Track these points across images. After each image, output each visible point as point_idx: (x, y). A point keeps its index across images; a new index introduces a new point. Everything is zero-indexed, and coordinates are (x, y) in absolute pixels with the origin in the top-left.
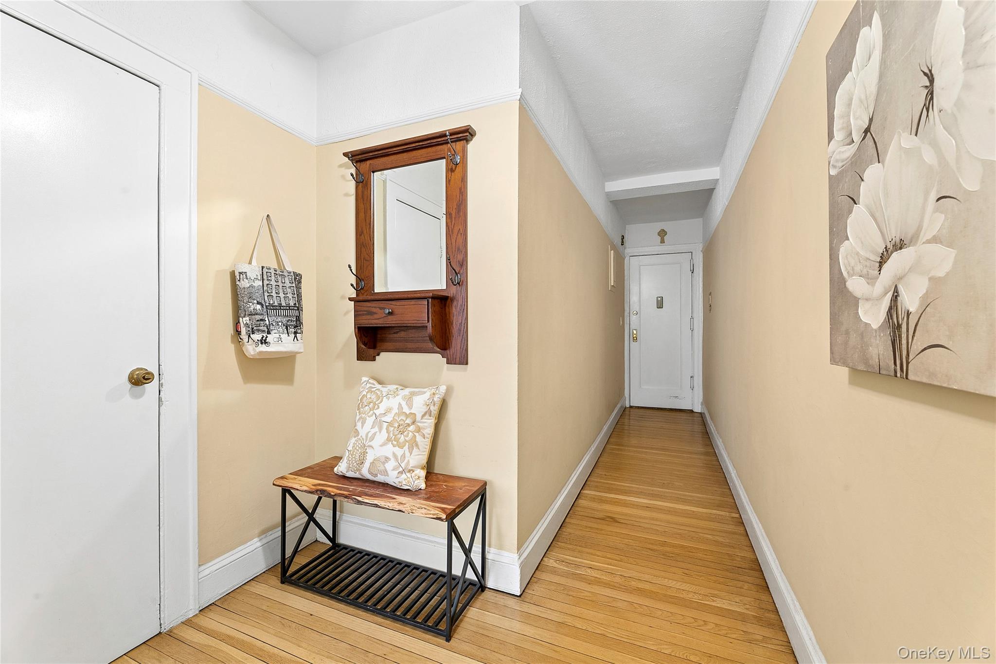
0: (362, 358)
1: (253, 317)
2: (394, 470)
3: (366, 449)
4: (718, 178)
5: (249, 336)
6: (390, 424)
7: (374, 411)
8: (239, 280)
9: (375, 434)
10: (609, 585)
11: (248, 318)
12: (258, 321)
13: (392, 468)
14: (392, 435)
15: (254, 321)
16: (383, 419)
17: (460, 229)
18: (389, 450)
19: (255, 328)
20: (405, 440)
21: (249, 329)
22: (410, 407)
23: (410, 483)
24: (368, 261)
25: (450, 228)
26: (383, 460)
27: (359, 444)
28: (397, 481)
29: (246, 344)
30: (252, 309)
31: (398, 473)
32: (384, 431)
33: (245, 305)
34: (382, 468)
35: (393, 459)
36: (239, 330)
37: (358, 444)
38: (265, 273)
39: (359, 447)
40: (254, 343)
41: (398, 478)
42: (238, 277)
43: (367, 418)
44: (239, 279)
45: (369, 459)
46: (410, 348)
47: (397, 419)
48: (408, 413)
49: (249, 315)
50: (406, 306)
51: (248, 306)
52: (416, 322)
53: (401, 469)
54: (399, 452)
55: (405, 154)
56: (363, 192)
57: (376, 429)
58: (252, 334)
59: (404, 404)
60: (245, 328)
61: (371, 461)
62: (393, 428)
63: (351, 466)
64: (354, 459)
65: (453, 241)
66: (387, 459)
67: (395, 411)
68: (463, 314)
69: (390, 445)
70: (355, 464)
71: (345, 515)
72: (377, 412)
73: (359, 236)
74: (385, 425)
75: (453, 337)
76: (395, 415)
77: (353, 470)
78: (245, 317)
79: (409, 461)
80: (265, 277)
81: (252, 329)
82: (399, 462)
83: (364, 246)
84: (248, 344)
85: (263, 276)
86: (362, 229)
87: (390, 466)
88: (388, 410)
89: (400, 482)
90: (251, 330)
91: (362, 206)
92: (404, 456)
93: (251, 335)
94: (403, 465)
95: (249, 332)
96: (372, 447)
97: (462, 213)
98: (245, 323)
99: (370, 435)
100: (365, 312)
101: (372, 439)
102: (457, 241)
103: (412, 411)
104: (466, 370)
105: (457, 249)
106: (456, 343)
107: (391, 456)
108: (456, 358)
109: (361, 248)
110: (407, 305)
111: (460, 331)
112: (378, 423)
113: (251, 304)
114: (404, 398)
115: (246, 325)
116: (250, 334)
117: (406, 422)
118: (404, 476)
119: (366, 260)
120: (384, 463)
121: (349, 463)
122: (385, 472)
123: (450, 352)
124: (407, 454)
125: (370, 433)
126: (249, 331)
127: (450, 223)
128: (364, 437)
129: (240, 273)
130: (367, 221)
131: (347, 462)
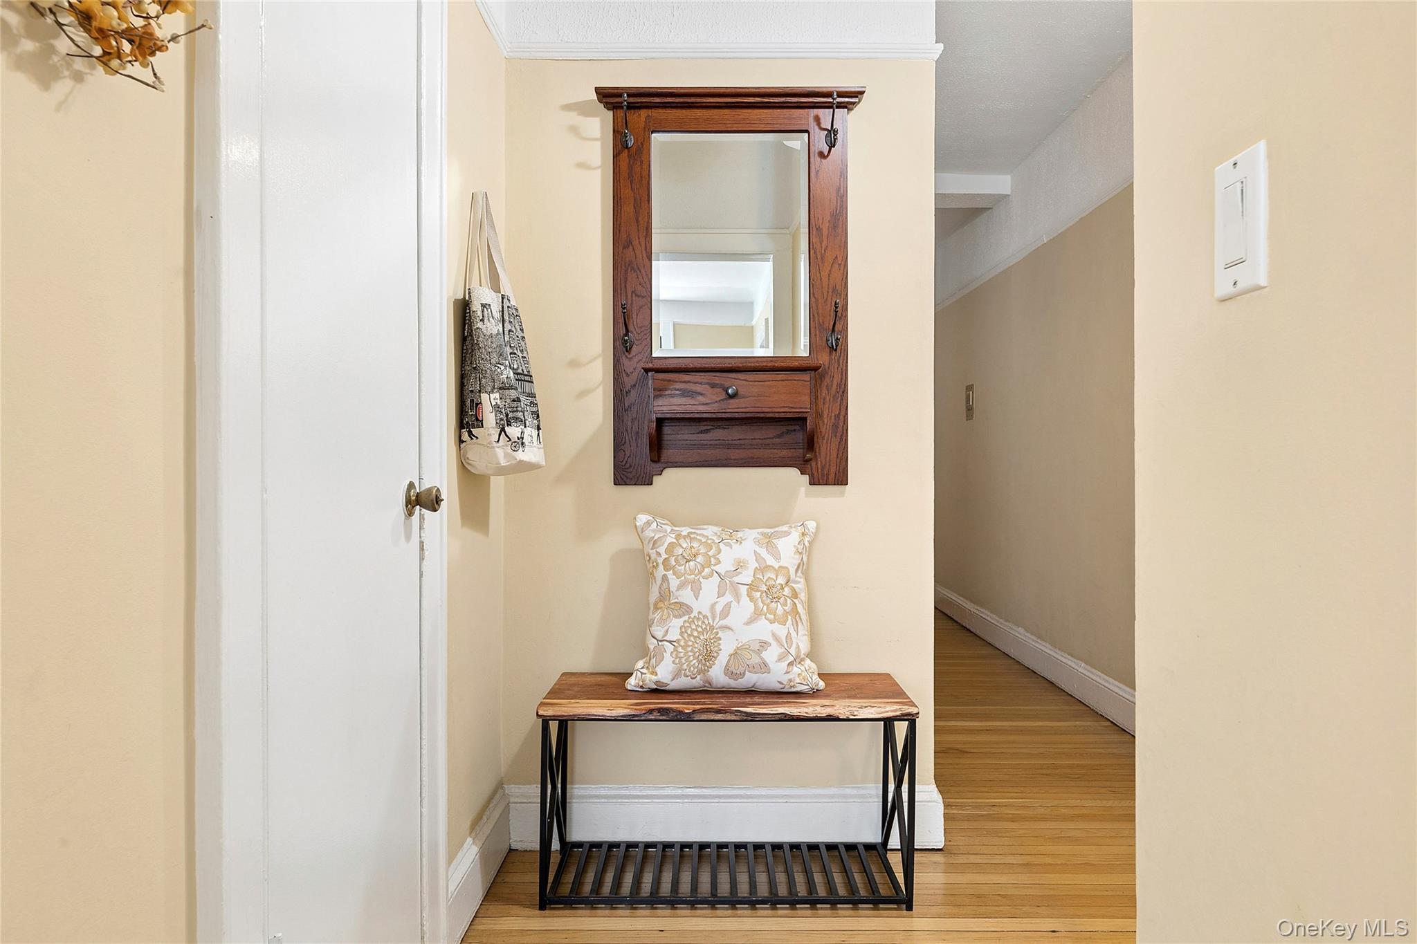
0: (628, 481)
1: (507, 392)
2: (780, 659)
3: (717, 633)
4: (1009, 194)
5: (503, 430)
6: (752, 587)
7: (713, 567)
8: (482, 320)
9: (729, 605)
10: (1037, 818)
11: (498, 394)
12: (514, 401)
13: (775, 658)
14: (762, 605)
15: (508, 401)
16: (737, 579)
17: (837, 257)
18: (763, 629)
19: (511, 415)
20: (785, 610)
21: (502, 416)
22: (778, 558)
23: (806, 680)
24: (643, 297)
25: (818, 254)
26: (757, 646)
27: (698, 626)
28: (785, 679)
29: (495, 444)
30: (505, 376)
31: (788, 665)
32: (745, 599)
33: (493, 369)
34: (755, 660)
35: (774, 643)
36: (480, 419)
37: (694, 627)
38: (505, 308)
39: (699, 632)
40: (510, 443)
41: (789, 672)
42: (480, 313)
43: (701, 580)
44: (481, 317)
45: (727, 647)
46: (735, 460)
47: (761, 577)
48: (777, 568)
49: (500, 388)
50: (766, 383)
51: (499, 370)
52: (787, 410)
53: (791, 659)
54: (782, 631)
55: (726, 111)
56: (631, 167)
57: (728, 597)
58: (508, 425)
59: (763, 552)
60: (494, 413)
61: (732, 651)
62: (759, 593)
63: (685, 666)
64: (690, 654)
65: (825, 274)
66: (764, 644)
67: (753, 565)
68: (842, 399)
69: (763, 622)
70: (695, 661)
71: (576, 786)
72: (721, 569)
73: (621, 249)
74: (744, 589)
75: (823, 438)
76: (755, 571)
77: (688, 673)
78: (492, 392)
79: (797, 644)
80: (506, 317)
81: (507, 415)
82: (786, 646)
83: (633, 268)
84: (498, 445)
85: (503, 314)
86: (629, 236)
87: (770, 655)
88: (740, 566)
89: (790, 681)
90: (505, 419)
91: (627, 192)
92: (788, 636)
93: (506, 428)
94: (793, 651)
95: (502, 422)
96: (730, 629)
97: (840, 230)
98: (493, 403)
99: (719, 608)
100: (677, 392)
101: (726, 612)
102: (831, 275)
103: (783, 563)
104: (842, 494)
105: (830, 290)
106: (826, 447)
107: (770, 639)
108: (828, 475)
109: (626, 271)
110: (769, 381)
111: (837, 427)
112: (726, 584)
113: (503, 368)
114: (757, 542)
115: (496, 408)
116: (503, 425)
117: (777, 582)
118: (795, 669)
119: (637, 295)
120: (759, 652)
121: (680, 662)
122: (764, 667)
123: (817, 464)
124: (793, 634)
125: (717, 605)
126: (501, 419)
127: (819, 244)
128: (709, 615)
129: (484, 306)
130: (641, 222)
131: (673, 662)
